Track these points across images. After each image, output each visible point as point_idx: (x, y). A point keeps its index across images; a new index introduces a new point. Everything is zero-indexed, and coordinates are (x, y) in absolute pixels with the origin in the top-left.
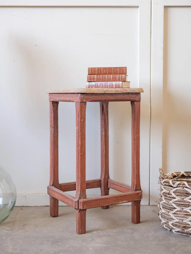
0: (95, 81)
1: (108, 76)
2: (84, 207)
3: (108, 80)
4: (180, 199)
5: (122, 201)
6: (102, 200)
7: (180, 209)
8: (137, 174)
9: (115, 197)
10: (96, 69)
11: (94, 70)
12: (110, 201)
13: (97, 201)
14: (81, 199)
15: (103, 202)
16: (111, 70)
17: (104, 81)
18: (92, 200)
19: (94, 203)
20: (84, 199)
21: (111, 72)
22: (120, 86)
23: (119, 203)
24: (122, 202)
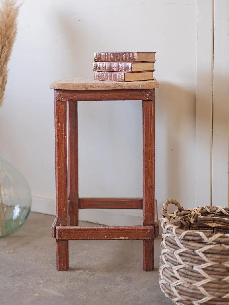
0: (101, 70)
1: (114, 64)
2: (61, 237)
3: (114, 70)
4: (169, 251)
5: (119, 237)
6: (88, 232)
7: (169, 265)
8: (146, 203)
9: (107, 230)
10: (103, 54)
11: (101, 56)
12: (100, 235)
13: (79, 232)
14: (59, 225)
15: (89, 235)
16: (119, 56)
17: (110, 71)
18: (73, 230)
19: (75, 234)
20: (63, 227)
21: (119, 58)
22: (123, 79)
23: (113, 239)
24: (119, 239)
